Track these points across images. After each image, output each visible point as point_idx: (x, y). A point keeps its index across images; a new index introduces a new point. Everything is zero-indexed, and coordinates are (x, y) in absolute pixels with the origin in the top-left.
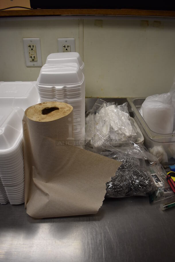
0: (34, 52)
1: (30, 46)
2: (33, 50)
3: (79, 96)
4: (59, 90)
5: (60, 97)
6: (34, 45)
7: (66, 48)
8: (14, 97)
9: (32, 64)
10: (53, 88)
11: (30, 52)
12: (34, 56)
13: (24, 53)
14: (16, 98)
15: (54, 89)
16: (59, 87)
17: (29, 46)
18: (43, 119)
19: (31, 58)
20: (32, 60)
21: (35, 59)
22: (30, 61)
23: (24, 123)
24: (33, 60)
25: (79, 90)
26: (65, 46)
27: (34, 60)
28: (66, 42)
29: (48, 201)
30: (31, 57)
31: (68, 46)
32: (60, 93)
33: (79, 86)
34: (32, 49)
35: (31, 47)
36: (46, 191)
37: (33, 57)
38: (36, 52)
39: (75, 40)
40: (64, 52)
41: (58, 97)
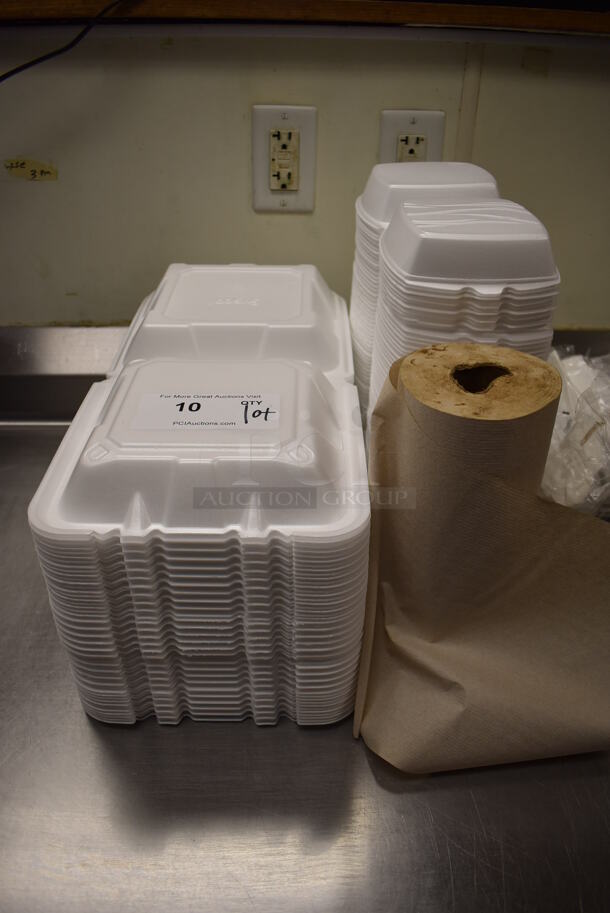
0: (289, 156)
1: (278, 136)
2: (289, 149)
3: (543, 326)
4: (487, 301)
5: (485, 326)
6: (295, 132)
7: (412, 145)
8: (264, 325)
9: (275, 201)
10: (464, 291)
11: (276, 158)
12: (288, 170)
13: (252, 159)
14: (271, 326)
15: (467, 296)
16: (490, 290)
17: (274, 136)
18: (485, 409)
19: (279, 178)
20: (279, 188)
21: (289, 184)
22: (273, 190)
23: (380, 422)
24: (284, 186)
25: (549, 302)
26: (406, 141)
27: (289, 187)
28: (413, 123)
29: (460, 708)
30: (278, 176)
31: (418, 139)
32: (488, 311)
33: (552, 289)
34: (284, 147)
35: (283, 139)
36: (450, 674)
37: (284, 175)
38: (296, 157)
39: (445, 117)
40: (400, 160)
41: (478, 325)
